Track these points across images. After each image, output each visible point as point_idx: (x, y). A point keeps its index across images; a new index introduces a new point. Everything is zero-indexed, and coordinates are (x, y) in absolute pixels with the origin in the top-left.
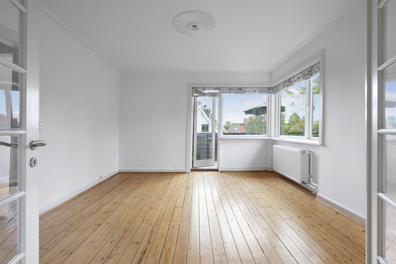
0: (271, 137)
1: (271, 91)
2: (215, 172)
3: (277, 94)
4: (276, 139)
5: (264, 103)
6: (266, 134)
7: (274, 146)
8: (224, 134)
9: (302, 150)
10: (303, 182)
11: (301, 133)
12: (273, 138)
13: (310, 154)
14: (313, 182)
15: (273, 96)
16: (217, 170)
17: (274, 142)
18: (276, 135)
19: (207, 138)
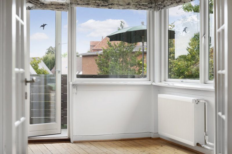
0: (154, 81)
1: (153, 5)
2: (65, 144)
3: (163, 10)
4: (163, 84)
5: (143, 23)
6: (145, 76)
7: (160, 96)
8: (79, 76)
9: (196, 98)
10: (198, 144)
11: (195, 76)
12: (157, 83)
13: (205, 103)
14: (209, 141)
15: (157, 14)
16: (68, 140)
17: (159, 89)
18: (163, 79)
19: (45, 84)
